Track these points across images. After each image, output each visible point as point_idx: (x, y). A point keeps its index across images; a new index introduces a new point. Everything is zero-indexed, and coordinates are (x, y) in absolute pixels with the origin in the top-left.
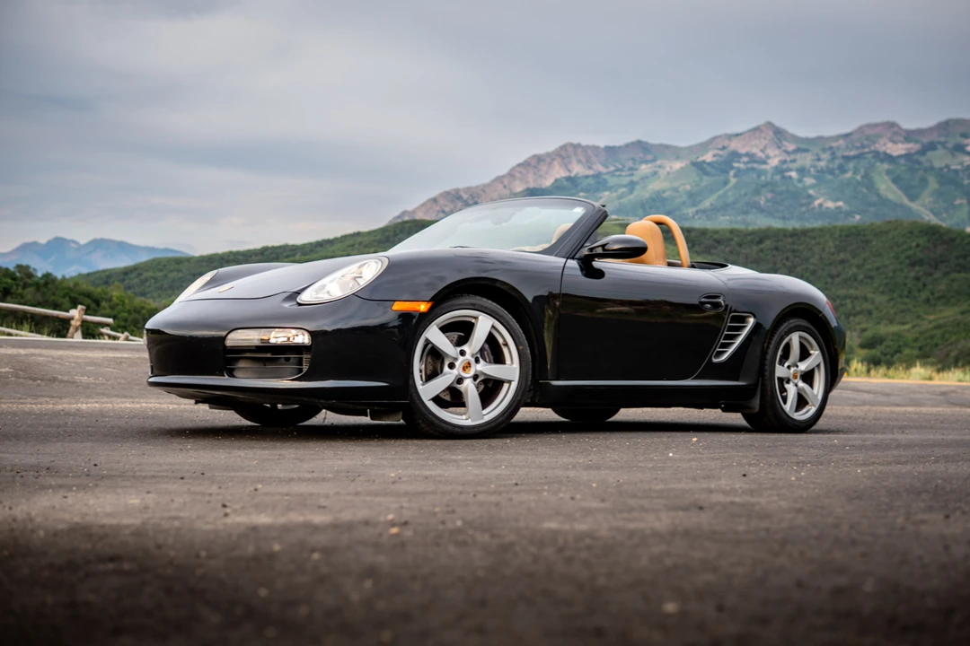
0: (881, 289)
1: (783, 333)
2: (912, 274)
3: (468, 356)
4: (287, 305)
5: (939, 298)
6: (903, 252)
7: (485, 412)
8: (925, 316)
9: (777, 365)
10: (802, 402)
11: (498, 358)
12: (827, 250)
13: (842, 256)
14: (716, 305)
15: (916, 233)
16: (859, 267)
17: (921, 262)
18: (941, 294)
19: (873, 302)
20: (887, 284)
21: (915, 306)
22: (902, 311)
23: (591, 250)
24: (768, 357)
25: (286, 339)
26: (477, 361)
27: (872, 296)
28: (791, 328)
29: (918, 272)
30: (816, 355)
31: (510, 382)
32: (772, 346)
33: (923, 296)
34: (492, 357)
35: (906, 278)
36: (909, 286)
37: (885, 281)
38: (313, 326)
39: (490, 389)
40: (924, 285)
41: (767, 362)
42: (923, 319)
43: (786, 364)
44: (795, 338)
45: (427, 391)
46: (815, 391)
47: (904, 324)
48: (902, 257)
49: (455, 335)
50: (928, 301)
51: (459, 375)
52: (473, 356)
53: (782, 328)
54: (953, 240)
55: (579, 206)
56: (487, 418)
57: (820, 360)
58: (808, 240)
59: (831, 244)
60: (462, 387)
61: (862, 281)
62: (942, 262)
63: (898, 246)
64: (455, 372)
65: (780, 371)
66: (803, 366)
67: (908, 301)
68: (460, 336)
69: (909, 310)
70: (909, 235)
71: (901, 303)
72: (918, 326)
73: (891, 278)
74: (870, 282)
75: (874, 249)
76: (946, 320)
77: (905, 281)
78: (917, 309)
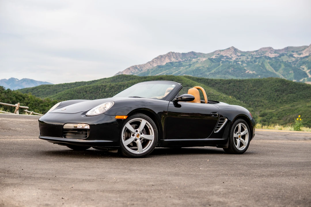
0: (266, 99)
1: (236, 124)
2: (276, 94)
3: (138, 132)
4: (83, 116)
5: (284, 102)
6: (273, 87)
7: (143, 150)
8: (280, 107)
9: (234, 133)
10: (241, 144)
11: (148, 133)
12: (250, 86)
13: (254, 88)
14: (216, 115)
15: (277, 81)
16: (260, 92)
17: (279, 90)
18: (285, 100)
19: (264, 103)
20: (268, 97)
21: (277, 104)
22: (273, 105)
23: (177, 98)
24: (231, 131)
25: (82, 127)
26: (141, 134)
27: (264, 101)
28: (238, 122)
30: (246, 130)
31: (151, 140)
32: (232, 128)
33: (279, 101)
34: (146, 133)
35: (274, 95)
36: (275, 98)
37: (268, 96)
38: (91, 123)
39: (145, 142)
40: (280, 98)
41: (231, 133)
42: (279, 108)
43: (237, 133)
44: (240, 125)
45: (126, 143)
46: (246, 141)
47: (273, 109)
48: (273, 89)
49: (135, 125)
50: (281, 102)
51: (136, 138)
52: (140, 132)
53: (236, 122)
54: (289, 84)
55: (174, 84)
56: (144, 152)
57: (247, 131)
58: (244, 83)
59: (251, 84)
60: (136, 142)
61: (260, 96)
62: (285, 90)
63: (272, 85)
64: (134, 137)
65: (235, 135)
66: (242, 134)
67: (274, 102)
68: (136, 126)
69: (275, 105)
70: (275, 82)
71: (272, 103)
72: (277, 110)
73: (270, 95)
74: (263, 96)
75: (264, 86)
76: (286, 108)
77: (274, 96)
78: (277, 105)
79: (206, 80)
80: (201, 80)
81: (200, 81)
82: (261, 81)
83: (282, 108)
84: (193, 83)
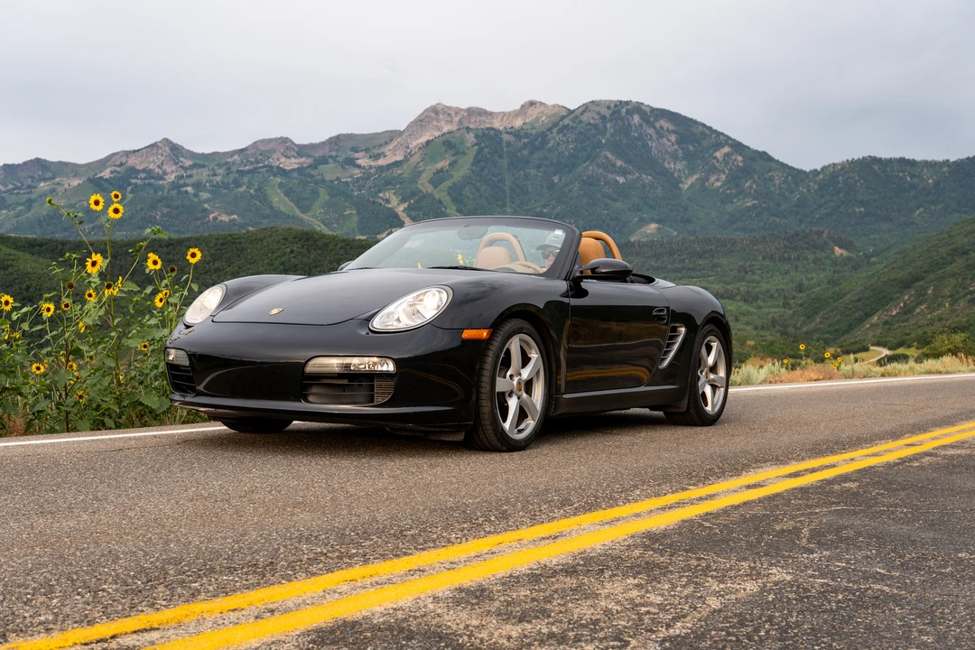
6: (276, 259)
13: (217, 264)
15: (290, 239)
17: (294, 269)
48: (277, 263)
54: (326, 245)
62: (315, 267)
63: (273, 253)
70: (284, 242)
75: (249, 257)
79: (60, 247)
80: (41, 245)
81: (37, 248)
82: (238, 241)
84: (11, 257)
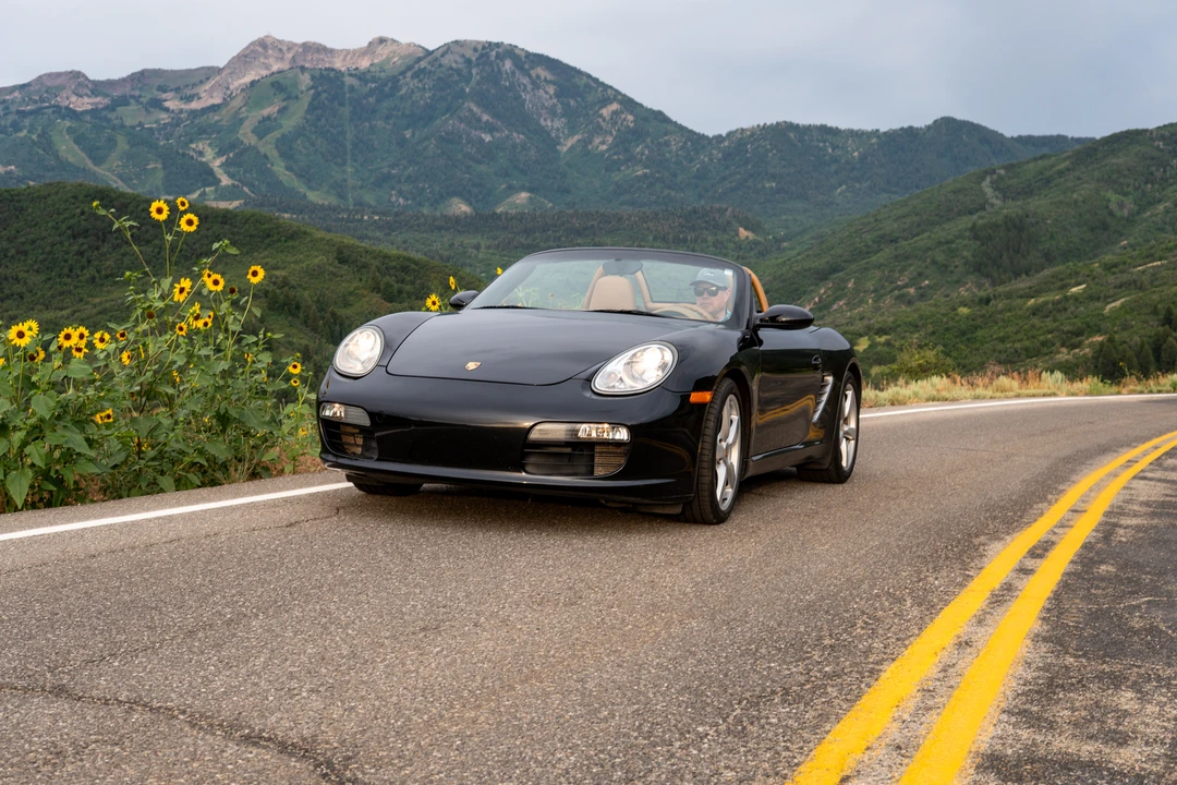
0: (36, 267)
2: (75, 248)
5: (107, 277)
6: (63, 221)
8: (90, 299)
15: (81, 198)
16: (10, 240)
17: (85, 234)
18: (109, 272)
19: (25, 283)
20: (43, 261)
21: (76, 287)
22: (62, 293)
27: (25, 275)
29: (82, 244)
33: (88, 273)
35: (67, 253)
37: (41, 257)
40: (89, 262)
42: (87, 303)
47: (61, 309)
48: (64, 227)
50: (93, 279)
54: (125, 205)
61: (13, 257)
67: (69, 280)
69: (70, 292)
70: (73, 200)
71: (60, 283)
72: (79, 311)
73: (49, 253)
74: (23, 258)
75: (30, 218)
76: (113, 303)
77: (66, 257)
78: (79, 290)
82: (16, 198)
83: (97, 300)
